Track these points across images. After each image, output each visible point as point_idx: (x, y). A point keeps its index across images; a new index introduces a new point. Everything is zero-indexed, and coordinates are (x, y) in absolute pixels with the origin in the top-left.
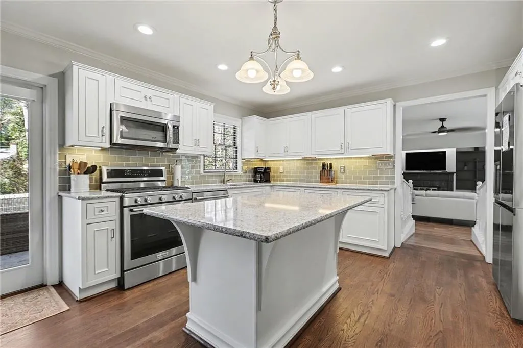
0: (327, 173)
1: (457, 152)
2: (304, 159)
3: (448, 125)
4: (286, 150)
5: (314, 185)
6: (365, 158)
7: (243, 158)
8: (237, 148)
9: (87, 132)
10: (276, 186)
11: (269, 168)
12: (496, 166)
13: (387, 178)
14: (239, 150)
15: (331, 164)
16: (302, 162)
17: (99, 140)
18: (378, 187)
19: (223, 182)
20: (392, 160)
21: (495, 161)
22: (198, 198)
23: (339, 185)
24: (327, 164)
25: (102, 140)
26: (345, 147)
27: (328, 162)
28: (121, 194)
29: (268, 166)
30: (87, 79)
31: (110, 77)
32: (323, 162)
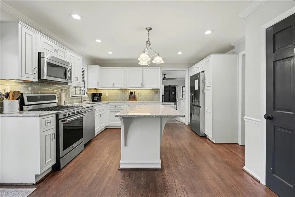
0: (133, 97)
1: (165, 87)
2: (121, 89)
3: (167, 77)
4: (113, 84)
5: (126, 102)
6: (148, 90)
7: (88, 88)
8: (85, 82)
9: (26, 71)
10: (110, 103)
11: (101, 94)
12: (191, 94)
13: (157, 98)
14: (86, 83)
15: (134, 92)
16: (119, 90)
17: (32, 76)
18: (154, 102)
19: (81, 102)
20: (159, 91)
21: (191, 92)
22: (86, 111)
23: (138, 102)
24: (133, 92)
25: (34, 77)
26: (143, 85)
27: (133, 91)
28: (57, 112)
29: (101, 93)
30: (26, 34)
31: (38, 35)
32: (130, 91)
